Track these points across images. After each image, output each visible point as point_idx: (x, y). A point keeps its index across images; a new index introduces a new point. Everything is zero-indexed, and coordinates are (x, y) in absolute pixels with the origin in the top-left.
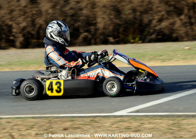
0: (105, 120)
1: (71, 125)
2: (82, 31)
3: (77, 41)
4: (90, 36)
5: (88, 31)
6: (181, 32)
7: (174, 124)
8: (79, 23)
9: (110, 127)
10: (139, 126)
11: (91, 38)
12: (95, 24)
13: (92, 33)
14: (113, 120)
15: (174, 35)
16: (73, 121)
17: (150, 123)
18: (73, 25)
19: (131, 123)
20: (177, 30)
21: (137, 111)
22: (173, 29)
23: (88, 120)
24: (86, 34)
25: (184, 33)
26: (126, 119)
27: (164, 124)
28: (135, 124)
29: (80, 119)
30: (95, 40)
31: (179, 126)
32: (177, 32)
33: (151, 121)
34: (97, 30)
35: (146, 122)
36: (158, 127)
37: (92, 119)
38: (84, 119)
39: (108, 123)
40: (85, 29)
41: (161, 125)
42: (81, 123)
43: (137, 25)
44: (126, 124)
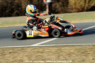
0: (28, 48)
1: (13, 51)
2: (15, 10)
3: (13, 14)
4: (19, 12)
5: (18, 10)
6: (59, 9)
7: (58, 49)
8: (14, 6)
9: (30, 51)
10: (43, 51)
11: (19, 13)
12: (21, 7)
13: (20, 11)
14: (31, 49)
15: (56, 11)
16: (13, 49)
17: (48, 49)
18: (11, 7)
19: (39, 49)
20: (58, 8)
21: (42, 44)
22: (56, 8)
23: (20, 49)
24: (17, 11)
25: (61, 10)
26: (37, 48)
27: (54, 49)
28: (41, 50)
29: (17, 48)
30: (21, 14)
31: (61, 50)
32: (58, 9)
33: (48, 48)
34: (22, 9)
35: (46, 49)
36: (51, 51)
37: (22, 48)
38: (19, 48)
39: (29, 50)
40: (17, 9)
41: (53, 50)
42: (17, 50)
43: (40, 7)
44: (37, 50)
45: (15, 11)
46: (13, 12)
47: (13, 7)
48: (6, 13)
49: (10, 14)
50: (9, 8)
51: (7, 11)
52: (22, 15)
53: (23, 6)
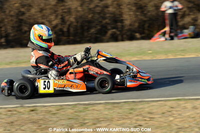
45: (109, 30)
46: (106, 32)
47: (104, 22)
48: (90, 35)
49: (98, 36)
50: (97, 25)
51: (93, 31)
52: (123, 40)
53: (126, 20)
